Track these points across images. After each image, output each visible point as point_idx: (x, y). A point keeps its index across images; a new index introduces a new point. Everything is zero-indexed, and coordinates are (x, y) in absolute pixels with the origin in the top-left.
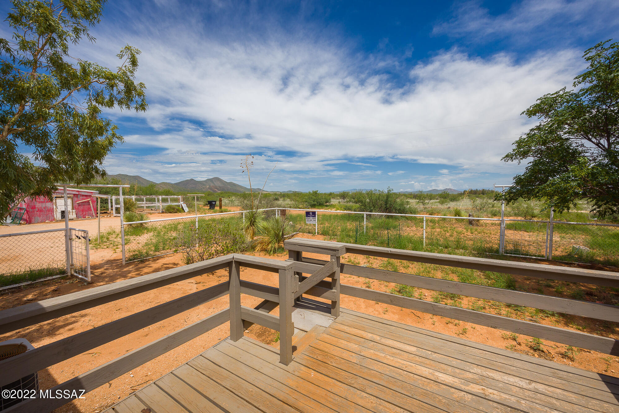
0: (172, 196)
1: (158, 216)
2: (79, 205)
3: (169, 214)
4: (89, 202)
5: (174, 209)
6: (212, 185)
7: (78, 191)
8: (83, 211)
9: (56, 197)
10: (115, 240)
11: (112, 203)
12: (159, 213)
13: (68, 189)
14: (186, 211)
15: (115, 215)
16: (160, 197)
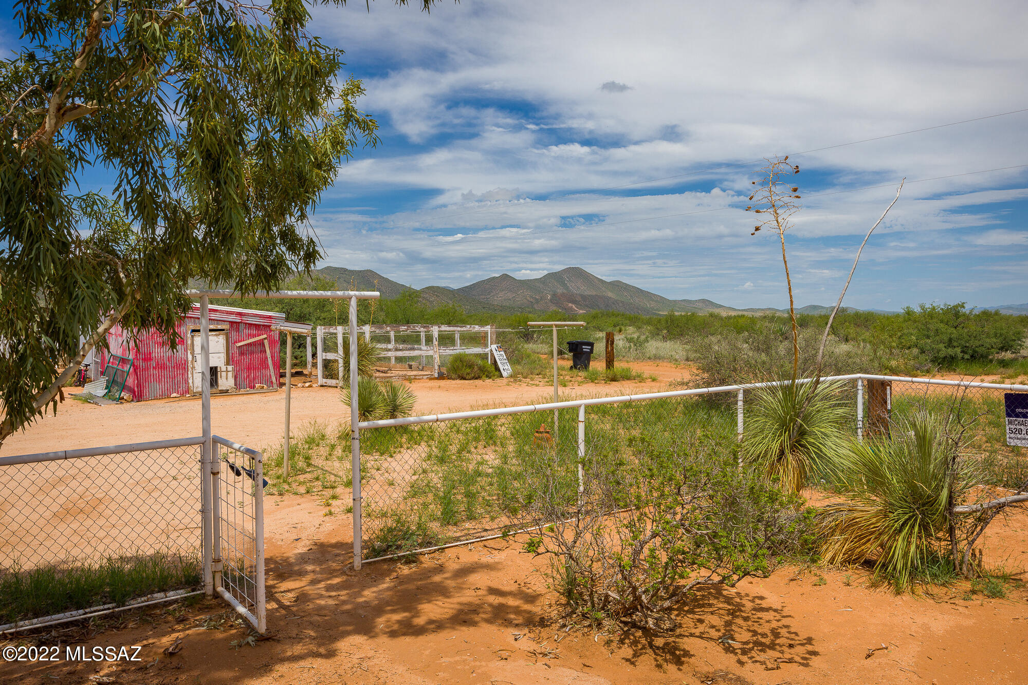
0: (468, 328)
1: (431, 388)
2: (242, 351)
3: (458, 381)
4: (263, 344)
5: (471, 366)
6: (560, 290)
7: (240, 314)
8: (249, 369)
9: (193, 331)
10: (328, 465)
11: (314, 346)
12: (431, 379)
13: (210, 306)
14: (505, 374)
15: (321, 380)
16: (435, 331)
